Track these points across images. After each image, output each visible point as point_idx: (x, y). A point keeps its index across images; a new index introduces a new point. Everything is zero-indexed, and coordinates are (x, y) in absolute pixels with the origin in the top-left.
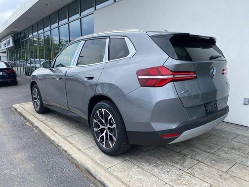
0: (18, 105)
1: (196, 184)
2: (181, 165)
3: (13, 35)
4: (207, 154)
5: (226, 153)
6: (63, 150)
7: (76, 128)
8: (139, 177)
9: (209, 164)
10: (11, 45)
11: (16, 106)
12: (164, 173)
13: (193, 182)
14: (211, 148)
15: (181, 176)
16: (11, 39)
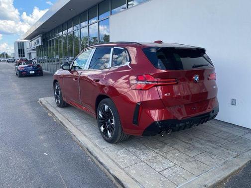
0: (43, 99)
1: (164, 163)
2: (159, 150)
3: (41, 35)
4: (185, 144)
5: (201, 144)
6: (73, 134)
7: (86, 119)
8: (124, 155)
9: (182, 151)
10: (40, 44)
11: (42, 99)
12: (144, 154)
13: (163, 161)
14: (191, 139)
15: (155, 157)
16: (40, 39)
